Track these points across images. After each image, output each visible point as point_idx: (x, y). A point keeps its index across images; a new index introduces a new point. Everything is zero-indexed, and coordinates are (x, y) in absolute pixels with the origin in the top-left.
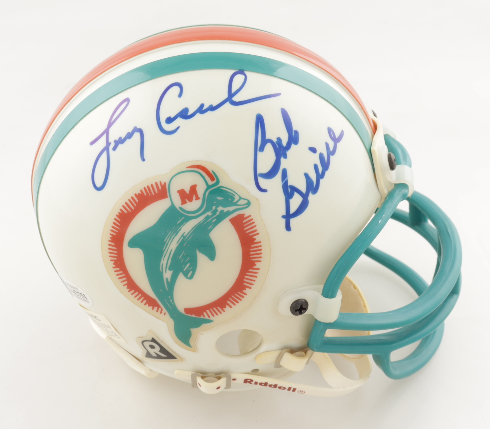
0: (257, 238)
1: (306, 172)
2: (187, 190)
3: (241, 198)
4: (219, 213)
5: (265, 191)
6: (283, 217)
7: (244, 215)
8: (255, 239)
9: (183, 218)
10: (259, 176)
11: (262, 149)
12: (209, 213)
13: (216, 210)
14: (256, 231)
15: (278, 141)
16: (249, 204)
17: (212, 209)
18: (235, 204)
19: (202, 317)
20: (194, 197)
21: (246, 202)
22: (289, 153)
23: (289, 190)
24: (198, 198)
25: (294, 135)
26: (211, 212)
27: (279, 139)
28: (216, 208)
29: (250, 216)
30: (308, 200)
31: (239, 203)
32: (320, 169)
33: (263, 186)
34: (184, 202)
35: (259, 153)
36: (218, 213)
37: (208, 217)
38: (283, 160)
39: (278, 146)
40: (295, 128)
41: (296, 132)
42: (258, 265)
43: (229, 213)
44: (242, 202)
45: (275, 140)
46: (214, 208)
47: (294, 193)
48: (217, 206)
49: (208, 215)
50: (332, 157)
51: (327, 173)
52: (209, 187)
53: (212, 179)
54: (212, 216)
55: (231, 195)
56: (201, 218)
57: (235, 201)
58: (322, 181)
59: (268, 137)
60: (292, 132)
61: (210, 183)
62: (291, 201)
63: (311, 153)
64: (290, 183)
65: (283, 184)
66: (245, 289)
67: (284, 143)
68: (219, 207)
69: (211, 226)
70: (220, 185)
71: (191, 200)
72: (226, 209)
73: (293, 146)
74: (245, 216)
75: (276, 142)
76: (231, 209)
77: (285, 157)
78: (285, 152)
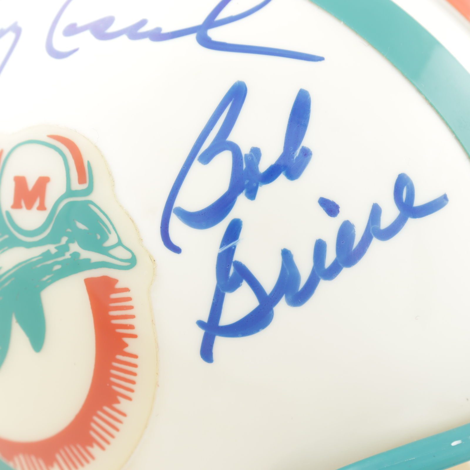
0: (132, 346)
1: (288, 248)
2: (31, 184)
3: (120, 243)
4: (71, 255)
5: (177, 250)
6: (200, 324)
7: (116, 281)
8: (126, 345)
9: (6, 236)
10: (174, 212)
11: (207, 158)
12: (52, 248)
13: (66, 248)
14: (131, 327)
15: (251, 155)
16: (132, 262)
17: (59, 241)
18: (105, 251)
19: (11, 464)
20: (37, 204)
21: (127, 255)
22: (264, 190)
23: (232, 270)
24: (42, 207)
25: (298, 158)
26: (56, 248)
27: (256, 153)
28: (68, 242)
29: (127, 290)
30: (273, 312)
31: (113, 252)
32: (331, 256)
33: (175, 238)
34: (16, 205)
35: (196, 164)
36: (68, 255)
37: (47, 255)
38: (242, 199)
39: (244, 166)
40: (307, 142)
41: (306, 154)
42: (123, 405)
43: (88, 265)
44: (120, 253)
45: (245, 150)
46: (64, 240)
47: (242, 281)
48: (71, 241)
49: (48, 252)
50: (375, 243)
51: (346, 273)
52: (70, 193)
53: (82, 179)
54: (57, 255)
55: (104, 228)
56: (36, 252)
57: (108, 244)
58: (323, 285)
59: (233, 137)
60: (295, 149)
61: (76, 186)
62: (230, 298)
63: (321, 212)
64: (239, 256)
65: (220, 251)
66: (92, 446)
67: (263, 166)
68: (73, 242)
69: (48, 277)
70: (91, 197)
71: (29, 207)
72: (85, 254)
73: (282, 178)
74: (118, 286)
75: (246, 155)
76: (95, 257)
77: (252, 194)
78: (255, 185)
